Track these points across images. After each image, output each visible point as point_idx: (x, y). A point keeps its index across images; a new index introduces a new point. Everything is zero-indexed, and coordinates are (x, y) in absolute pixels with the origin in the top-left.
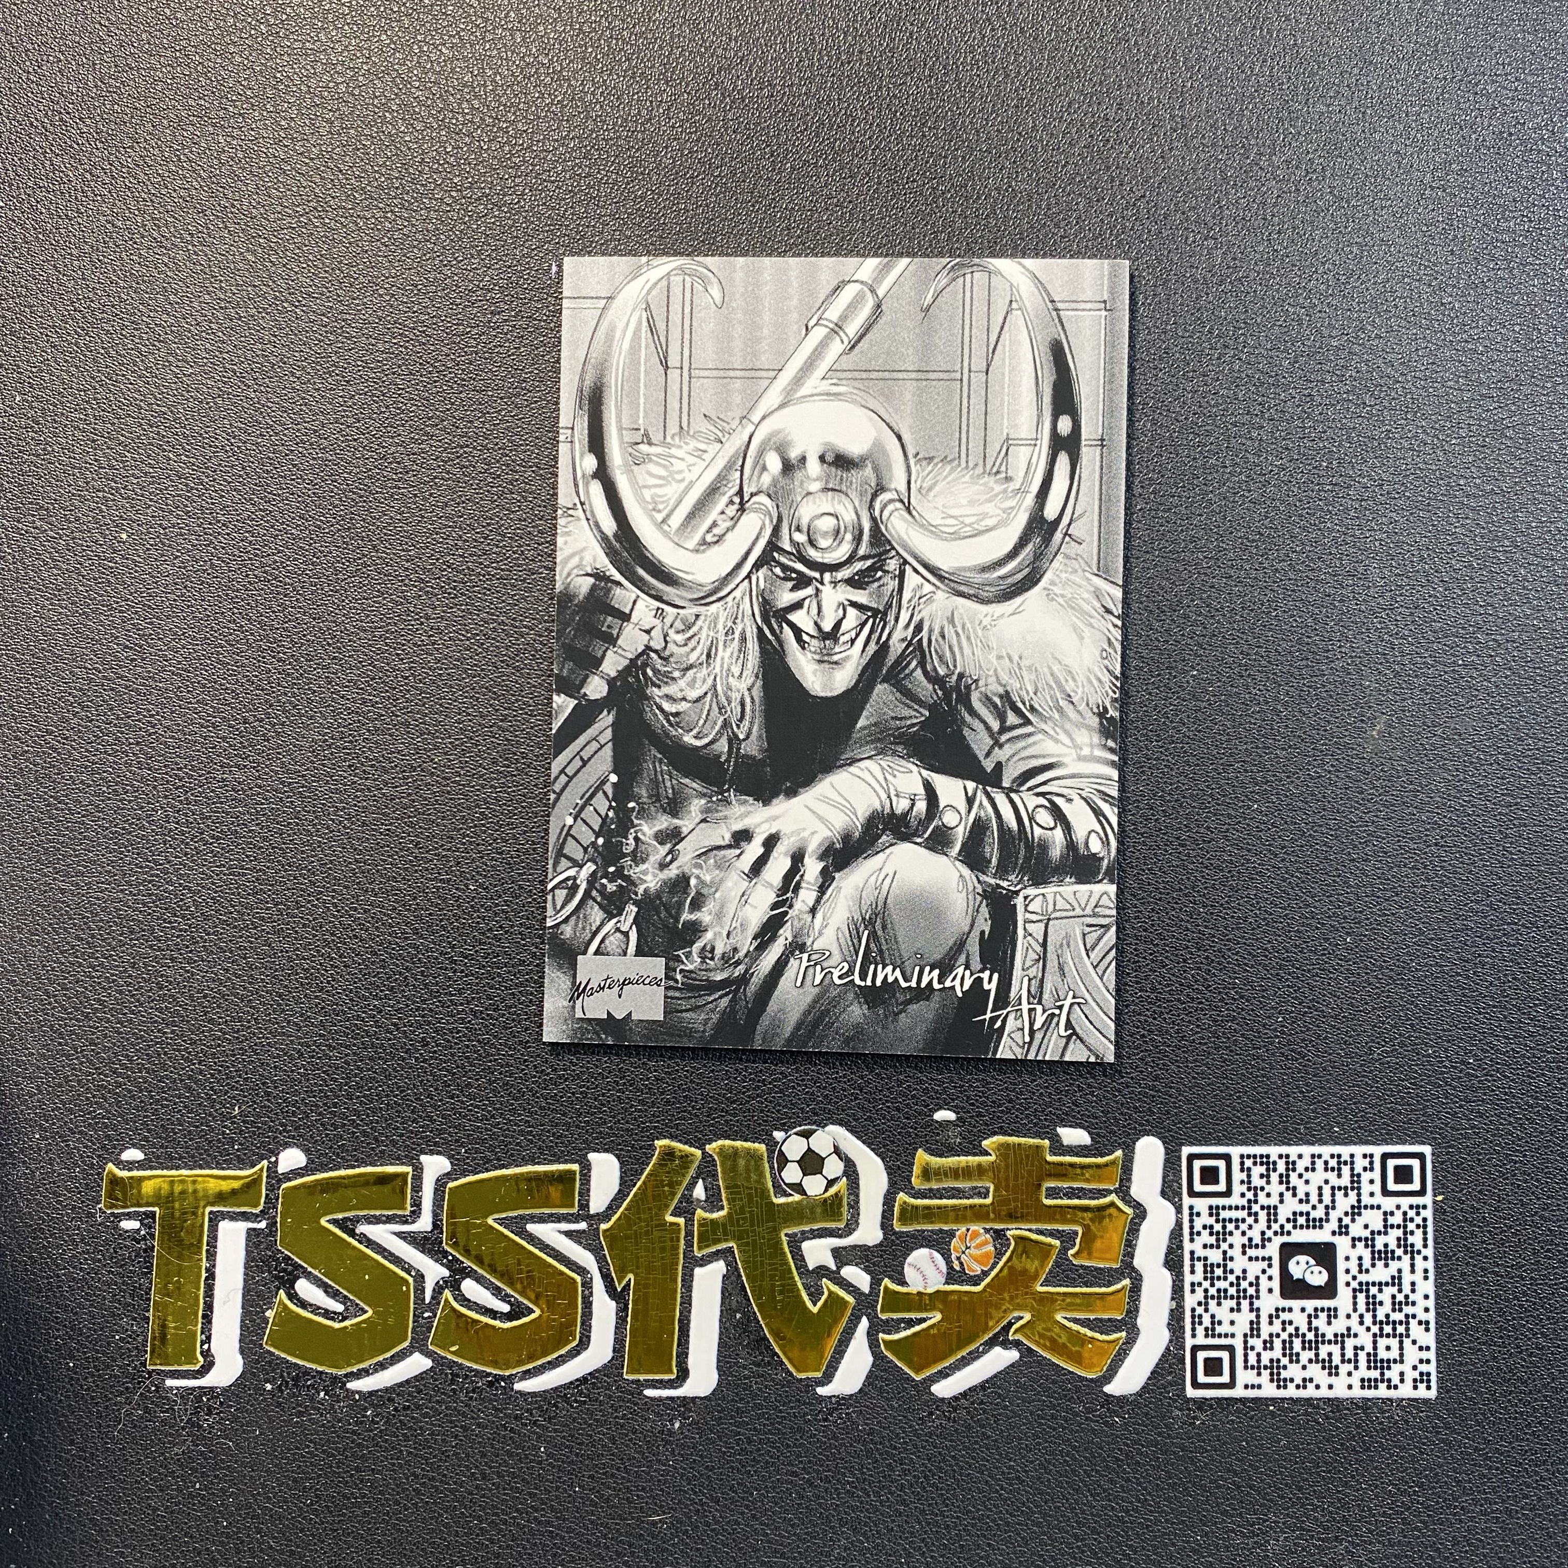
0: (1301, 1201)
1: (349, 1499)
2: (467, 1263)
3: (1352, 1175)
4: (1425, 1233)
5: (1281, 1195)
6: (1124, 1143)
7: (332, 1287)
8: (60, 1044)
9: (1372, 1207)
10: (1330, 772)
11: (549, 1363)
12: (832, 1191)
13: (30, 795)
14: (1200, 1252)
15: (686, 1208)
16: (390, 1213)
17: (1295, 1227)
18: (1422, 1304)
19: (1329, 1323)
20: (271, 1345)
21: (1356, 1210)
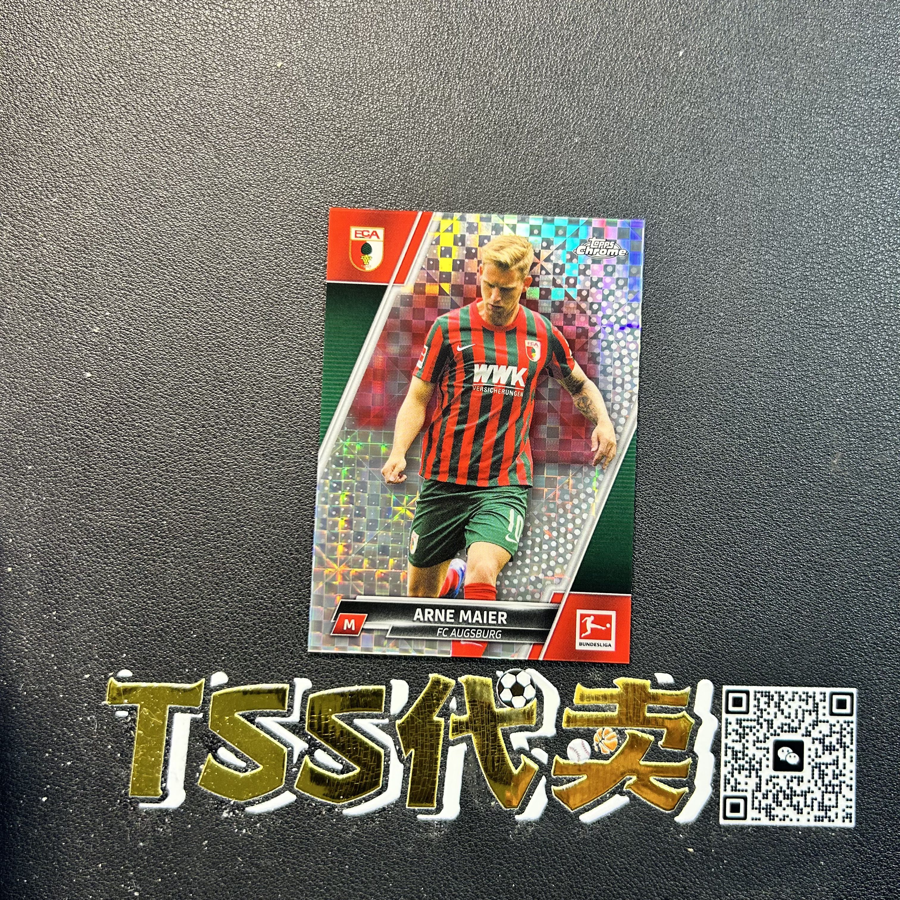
0: (786, 717)
1: (244, 874)
2: (318, 741)
3: (814, 703)
4: (852, 736)
5: (776, 714)
6: (691, 683)
7: (238, 752)
8: (85, 608)
9: (824, 722)
10: (810, 482)
11: (364, 799)
12: (529, 706)
13: (73, 463)
14: (730, 744)
15: (446, 713)
16: (276, 711)
17: (782, 731)
18: (849, 775)
19: (799, 785)
20: (203, 786)
21: (815, 724)
